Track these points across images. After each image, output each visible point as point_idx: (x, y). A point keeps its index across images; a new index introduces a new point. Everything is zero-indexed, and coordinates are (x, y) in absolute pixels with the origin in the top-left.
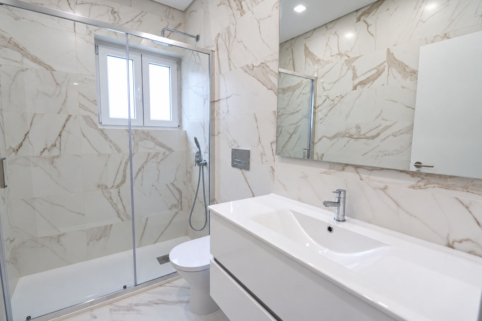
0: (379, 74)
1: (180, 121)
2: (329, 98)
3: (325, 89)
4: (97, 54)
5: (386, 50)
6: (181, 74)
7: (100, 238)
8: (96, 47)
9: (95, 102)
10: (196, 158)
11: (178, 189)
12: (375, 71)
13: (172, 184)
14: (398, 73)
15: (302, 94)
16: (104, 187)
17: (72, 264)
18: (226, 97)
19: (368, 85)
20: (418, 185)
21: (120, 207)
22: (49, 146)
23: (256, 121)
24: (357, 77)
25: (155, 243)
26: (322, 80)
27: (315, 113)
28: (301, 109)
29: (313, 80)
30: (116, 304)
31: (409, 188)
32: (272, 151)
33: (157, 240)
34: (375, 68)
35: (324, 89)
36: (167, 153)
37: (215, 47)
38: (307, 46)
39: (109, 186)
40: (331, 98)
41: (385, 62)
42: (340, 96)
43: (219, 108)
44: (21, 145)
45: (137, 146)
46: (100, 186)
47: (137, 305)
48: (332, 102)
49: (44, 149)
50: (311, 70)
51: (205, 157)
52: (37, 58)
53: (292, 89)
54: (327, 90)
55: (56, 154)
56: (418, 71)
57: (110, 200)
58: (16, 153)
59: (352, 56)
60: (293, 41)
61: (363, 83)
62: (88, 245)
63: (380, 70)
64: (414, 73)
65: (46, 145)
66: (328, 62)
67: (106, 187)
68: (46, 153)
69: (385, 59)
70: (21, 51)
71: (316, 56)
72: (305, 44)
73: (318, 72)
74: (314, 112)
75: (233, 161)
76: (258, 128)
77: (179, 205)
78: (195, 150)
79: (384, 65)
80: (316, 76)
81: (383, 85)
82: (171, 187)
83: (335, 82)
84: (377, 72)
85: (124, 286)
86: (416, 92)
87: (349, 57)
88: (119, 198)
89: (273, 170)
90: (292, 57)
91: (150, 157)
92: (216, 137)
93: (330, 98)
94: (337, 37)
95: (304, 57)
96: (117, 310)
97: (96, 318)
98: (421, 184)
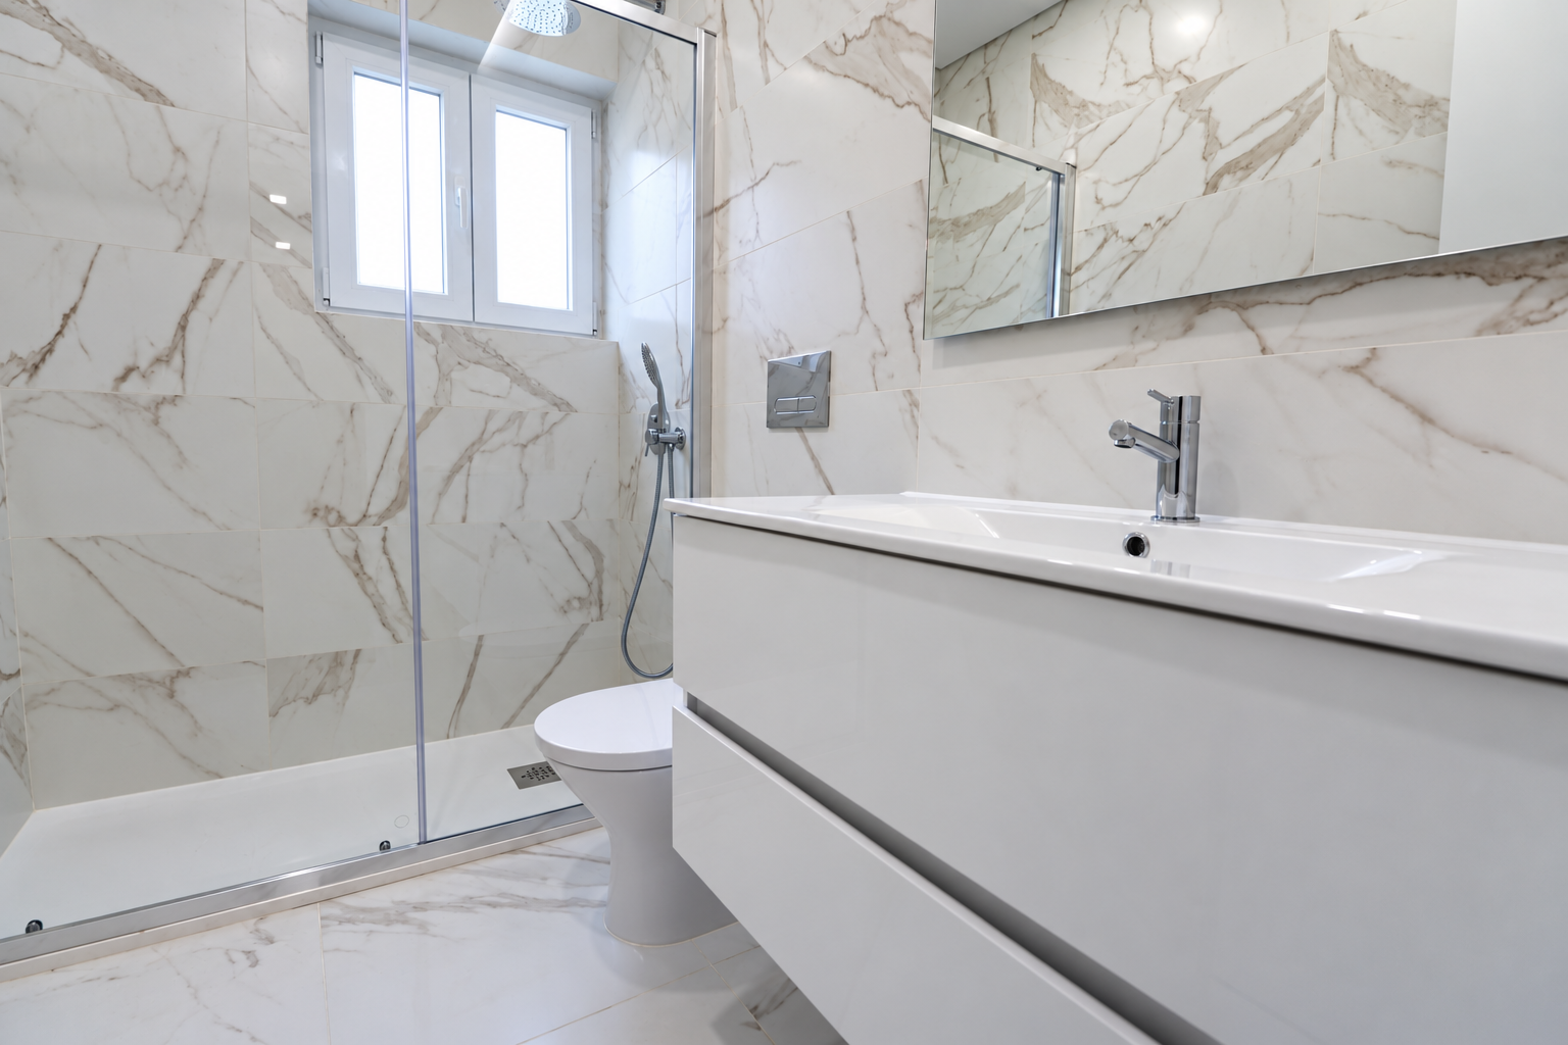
0: (1303, 125)
1: (601, 314)
2: (1117, 233)
3: (1106, 202)
4: (317, 64)
5: (1326, 38)
6: (604, 151)
7: (315, 696)
8: (315, 40)
9: (305, 222)
10: (649, 428)
11: (591, 547)
12: (1287, 116)
13: (571, 526)
14: (1373, 114)
15: (1022, 229)
16: (333, 517)
17: (221, 777)
18: (751, 184)
19: (1262, 170)
20: (1519, 314)
21: (386, 586)
22: (143, 364)
23: (854, 239)
24: (1221, 146)
25: (507, 725)
26: (1091, 175)
27: (1065, 292)
28: (1017, 286)
29: (1058, 178)
30: (349, 901)
31: (1479, 333)
32: (911, 332)
33: (514, 717)
34: (1288, 108)
35: (1099, 206)
36: (555, 415)
37: (718, 18)
38: (1041, 61)
39: (352, 517)
40: (1125, 232)
41: (1322, 81)
42: (1160, 219)
43: (725, 229)
44: (50, 349)
45: (448, 383)
46: (321, 513)
47: (418, 908)
48: (1131, 248)
49: (129, 371)
50: (1055, 144)
51: (679, 420)
52: (110, 57)
53: (989, 216)
54: (1111, 206)
55: (169, 392)
56: (1449, 100)
57: (356, 566)
58: (31, 376)
59: (1203, 73)
60: (992, 51)
61: (1242, 167)
62: (274, 714)
63: (1303, 111)
64: (1433, 110)
65: (136, 354)
66: (1117, 107)
67: (341, 519)
68: (132, 386)
69: (1322, 68)
70: (57, 30)
71: (1071, 93)
72: (1034, 56)
73: (1076, 149)
74: (1062, 290)
75: (772, 405)
76: (857, 262)
77: (595, 599)
78: (646, 402)
79: (1318, 93)
80: (1072, 162)
81: (1314, 165)
82: (568, 538)
83: (1140, 175)
84: (1293, 120)
85: (382, 843)
86: (1439, 174)
87: (1188, 79)
88: (384, 560)
89: (915, 404)
90: (986, 110)
91: (492, 427)
92: (715, 337)
93: (1120, 234)
94: (1148, 18)
95: (1031, 100)
96: (349, 921)
97: (272, 942)
98: (1535, 302)
